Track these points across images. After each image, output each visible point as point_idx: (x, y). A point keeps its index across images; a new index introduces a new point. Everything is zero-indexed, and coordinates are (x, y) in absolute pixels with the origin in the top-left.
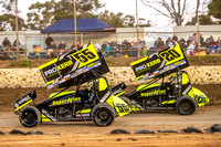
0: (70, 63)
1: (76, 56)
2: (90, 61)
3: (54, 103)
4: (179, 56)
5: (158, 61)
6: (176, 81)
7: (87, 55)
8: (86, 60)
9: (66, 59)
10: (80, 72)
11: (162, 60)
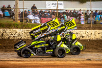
0: (46, 27)
1: (49, 24)
2: (56, 26)
3: (35, 46)
4: (74, 25)
5: (64, 27)
6: (69, 38)
7: (54, 24)
8: (54, 26)
9: (45, 25)
10: (51, 32)
11: (66, 26)
